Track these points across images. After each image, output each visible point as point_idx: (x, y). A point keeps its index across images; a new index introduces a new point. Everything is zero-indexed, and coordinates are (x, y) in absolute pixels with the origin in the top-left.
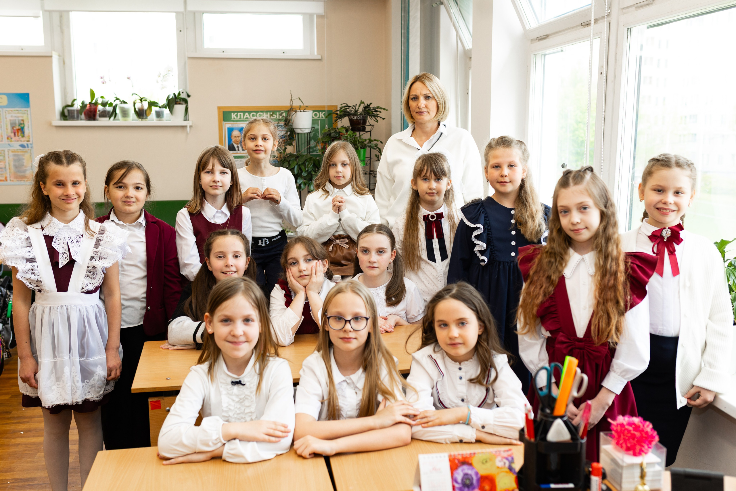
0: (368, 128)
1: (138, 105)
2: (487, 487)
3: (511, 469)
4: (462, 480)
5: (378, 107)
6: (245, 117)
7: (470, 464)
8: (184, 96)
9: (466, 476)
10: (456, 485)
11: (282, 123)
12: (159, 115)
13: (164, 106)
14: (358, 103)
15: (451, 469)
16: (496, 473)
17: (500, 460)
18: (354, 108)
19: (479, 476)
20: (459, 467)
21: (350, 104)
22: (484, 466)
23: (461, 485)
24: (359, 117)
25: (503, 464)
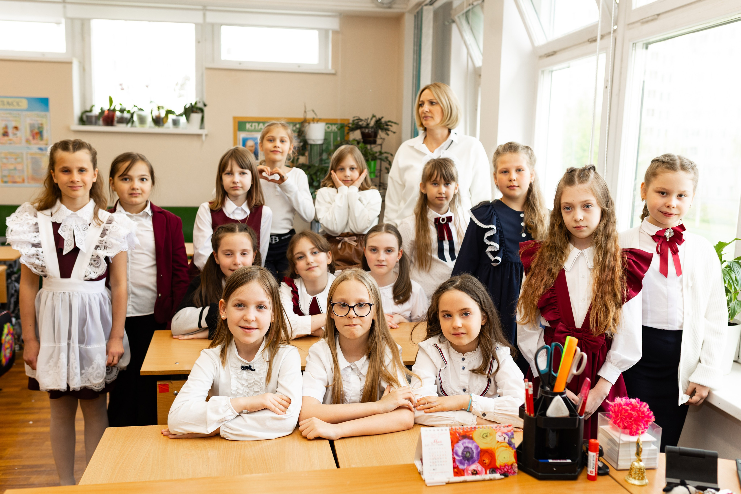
0: (379, 141)
1: (155, 113)
3: (510, 444)
4: (462, 453)
5: (389, 121)
6: (259, 127)
7: (471, 438)
8: (200, 105)
10: (457, 458)
12: (175, 123)
13: (181, 115)
14: (370, 117)
15: (452, 442)
16: (496, 447)
17: (500, 435)
18: (366, 121)
19: (479, 449)
20: (460, 440)
21: (362, 118)
22: (484, 441)
23: (461, 458)
24: (371, 131)
25: (503, 439)
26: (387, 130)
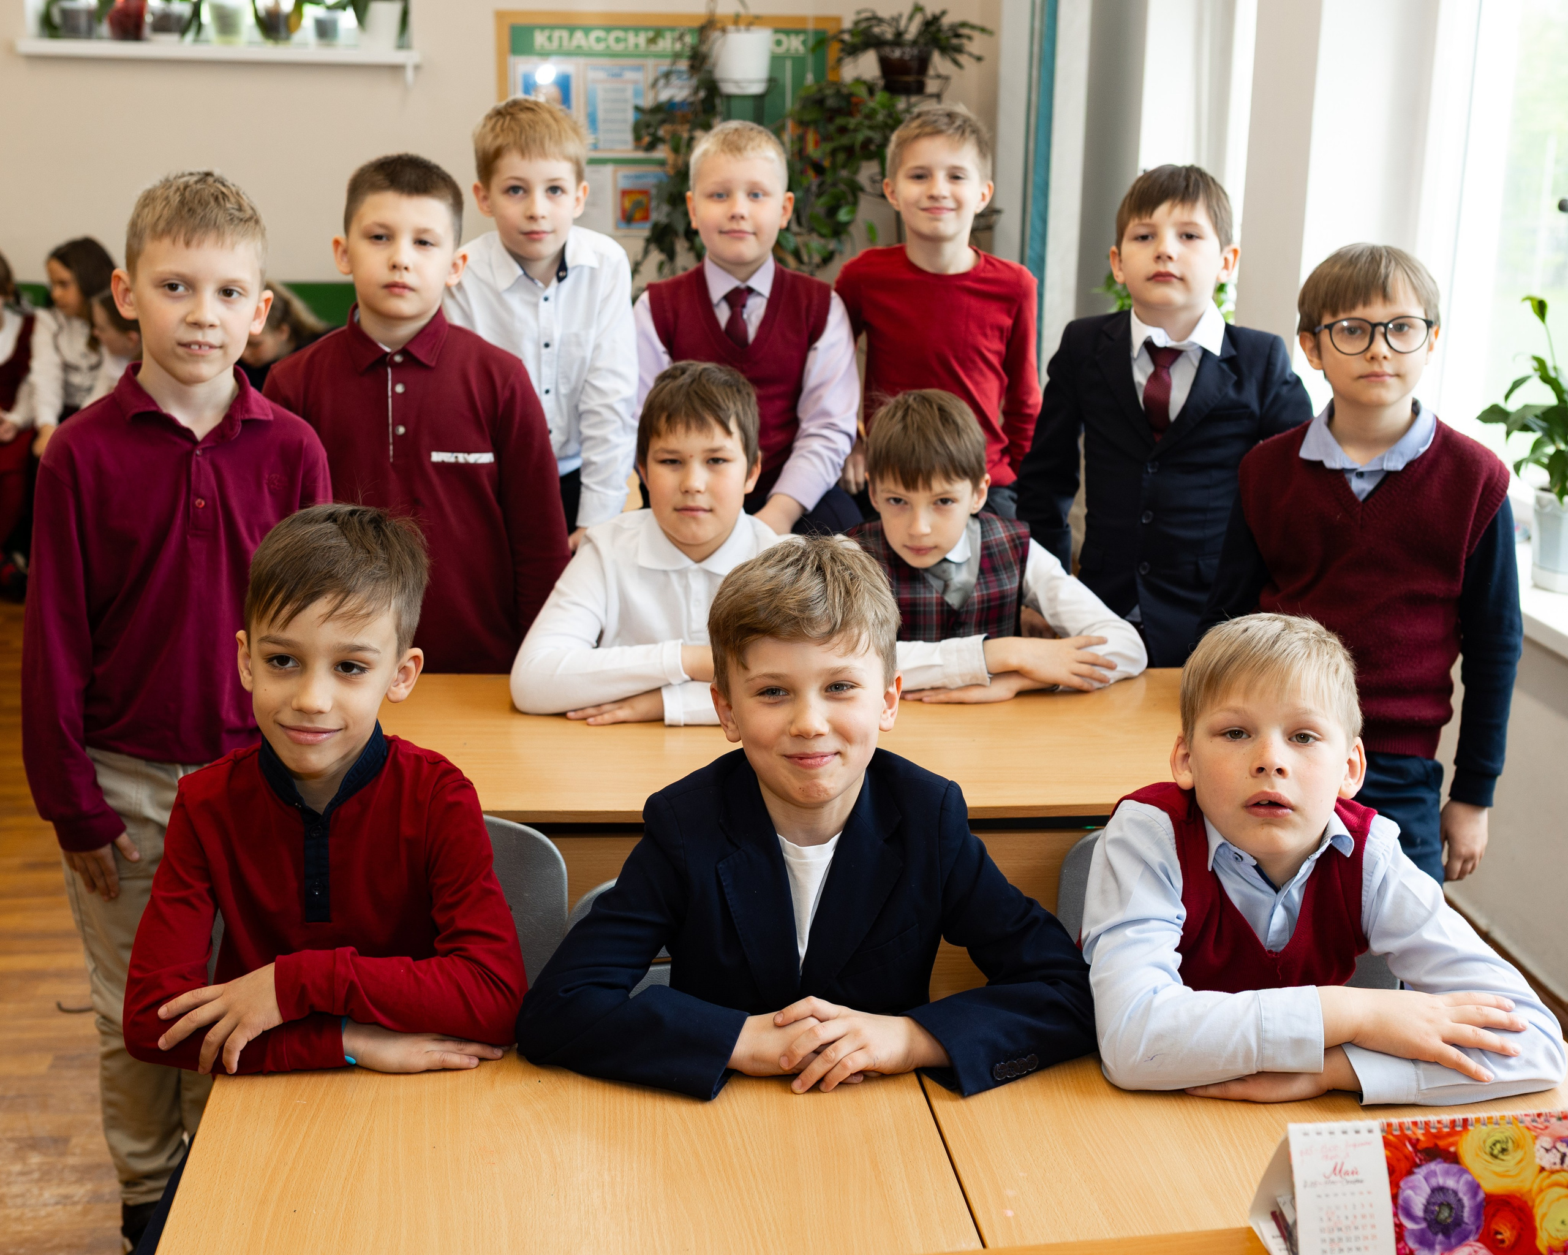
0: (932, 86)
1: (265, 2)
2: (1507, 1234)
4: (1426, 1210)
5: (964, 25)
6: (575, 43)
7: (1453, 1158)
9: (1440, 1198)
10: (1409, 1225)
11: (683, 65)
12: (325, 30)
13: (340, 6)
14: (907, 11)
15: (1392, 1170)
16: (1535, 1188)
17: (1548, 1146)
18: (894, 23)
19: (1481, 1196)
20: (1419, 1166)
21: (884, 13)
22: (1497, 1166)
23: (1423, 1225)
24: (909, 53)
25: (1558, 1161)
26: (959, 50)
